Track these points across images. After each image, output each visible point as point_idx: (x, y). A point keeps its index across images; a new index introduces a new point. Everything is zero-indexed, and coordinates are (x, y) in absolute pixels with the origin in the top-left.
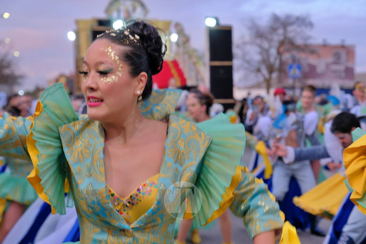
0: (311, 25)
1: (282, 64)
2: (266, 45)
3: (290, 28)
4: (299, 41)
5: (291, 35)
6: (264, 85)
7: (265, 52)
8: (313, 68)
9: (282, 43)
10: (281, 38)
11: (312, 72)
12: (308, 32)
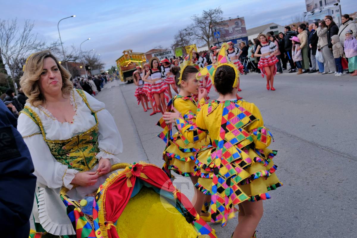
0: (222, 12)
1: (212, 32)
2: (203, 26)
3: (213, 16)
4: (218, 21)
5: (213, 19)
6: (207, 45)
7: (203, 29)
8: (227, 31)
9: (210, 23)
10: (210, 21)
11: (227, 33)
12: (221, 16)
